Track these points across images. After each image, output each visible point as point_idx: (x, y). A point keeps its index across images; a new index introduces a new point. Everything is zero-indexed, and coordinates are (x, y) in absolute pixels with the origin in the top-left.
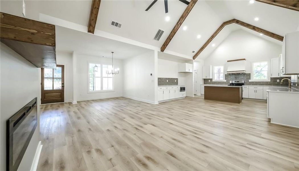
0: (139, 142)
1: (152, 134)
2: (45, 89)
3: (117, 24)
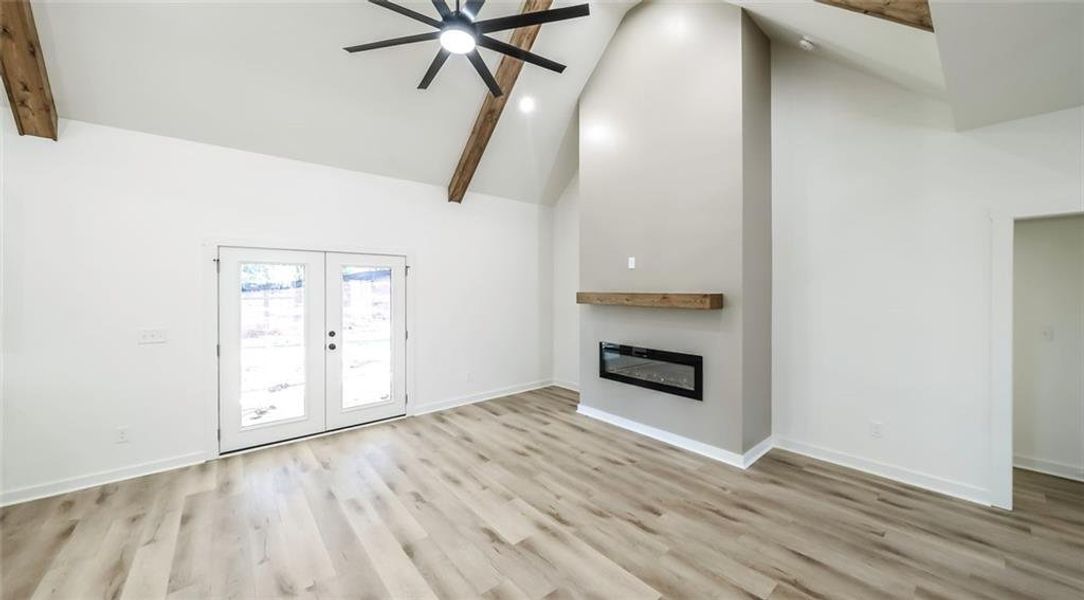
0: (543, 478)
1: (509, 498)
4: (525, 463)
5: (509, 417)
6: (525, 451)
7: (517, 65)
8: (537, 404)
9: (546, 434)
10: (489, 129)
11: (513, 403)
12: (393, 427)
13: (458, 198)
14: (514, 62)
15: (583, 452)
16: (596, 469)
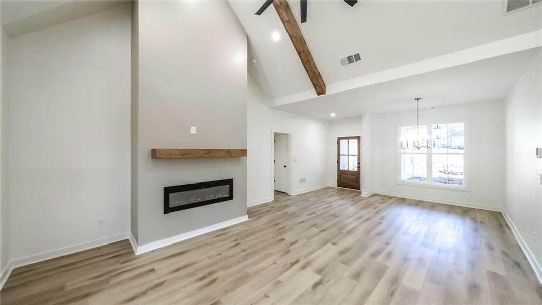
2: (341, 169)
3: (350, 59)
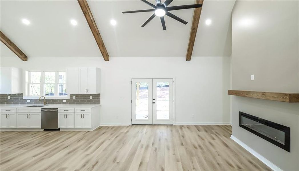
4: (193, 151)
5: (203, 133)
6: (198, 147)
7: (199, 10)
8: (216, 131)
9: (210, 143)
10: (194, 35)
11: (208, 129)
12: (168, 127)
13: (189, 59)
14: (198, 9)
15: (219, 155)
16: (219, 164)
